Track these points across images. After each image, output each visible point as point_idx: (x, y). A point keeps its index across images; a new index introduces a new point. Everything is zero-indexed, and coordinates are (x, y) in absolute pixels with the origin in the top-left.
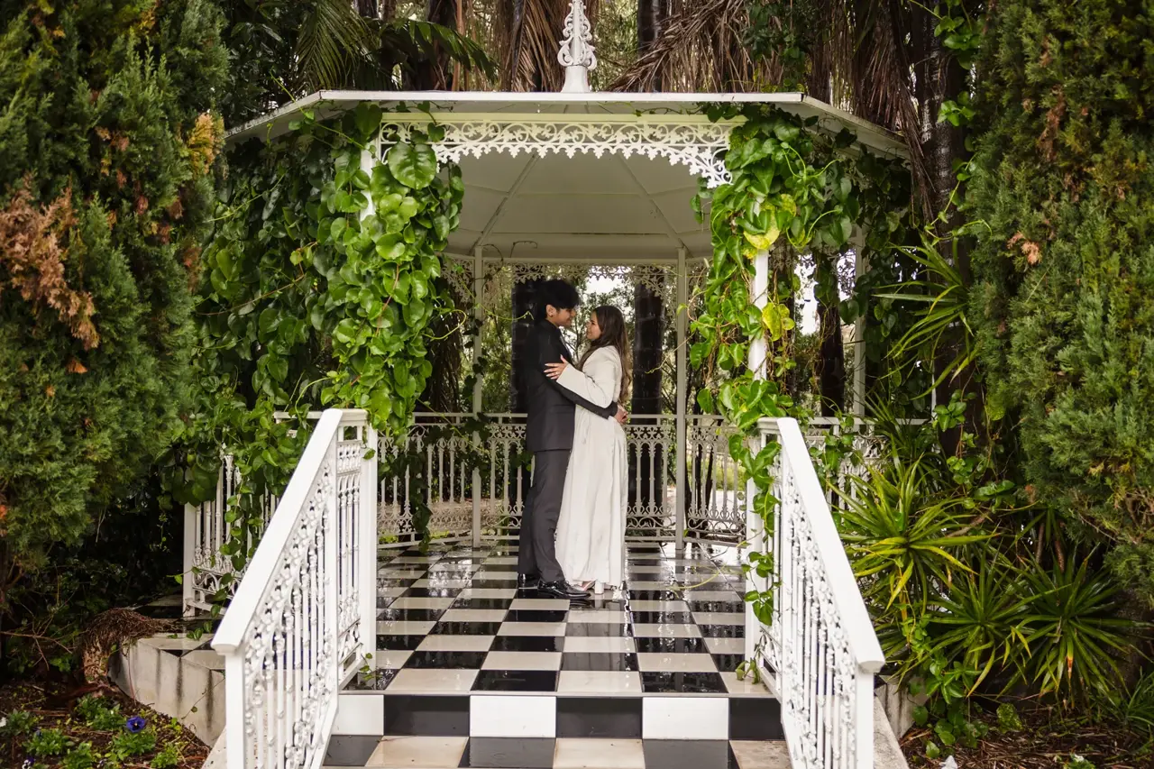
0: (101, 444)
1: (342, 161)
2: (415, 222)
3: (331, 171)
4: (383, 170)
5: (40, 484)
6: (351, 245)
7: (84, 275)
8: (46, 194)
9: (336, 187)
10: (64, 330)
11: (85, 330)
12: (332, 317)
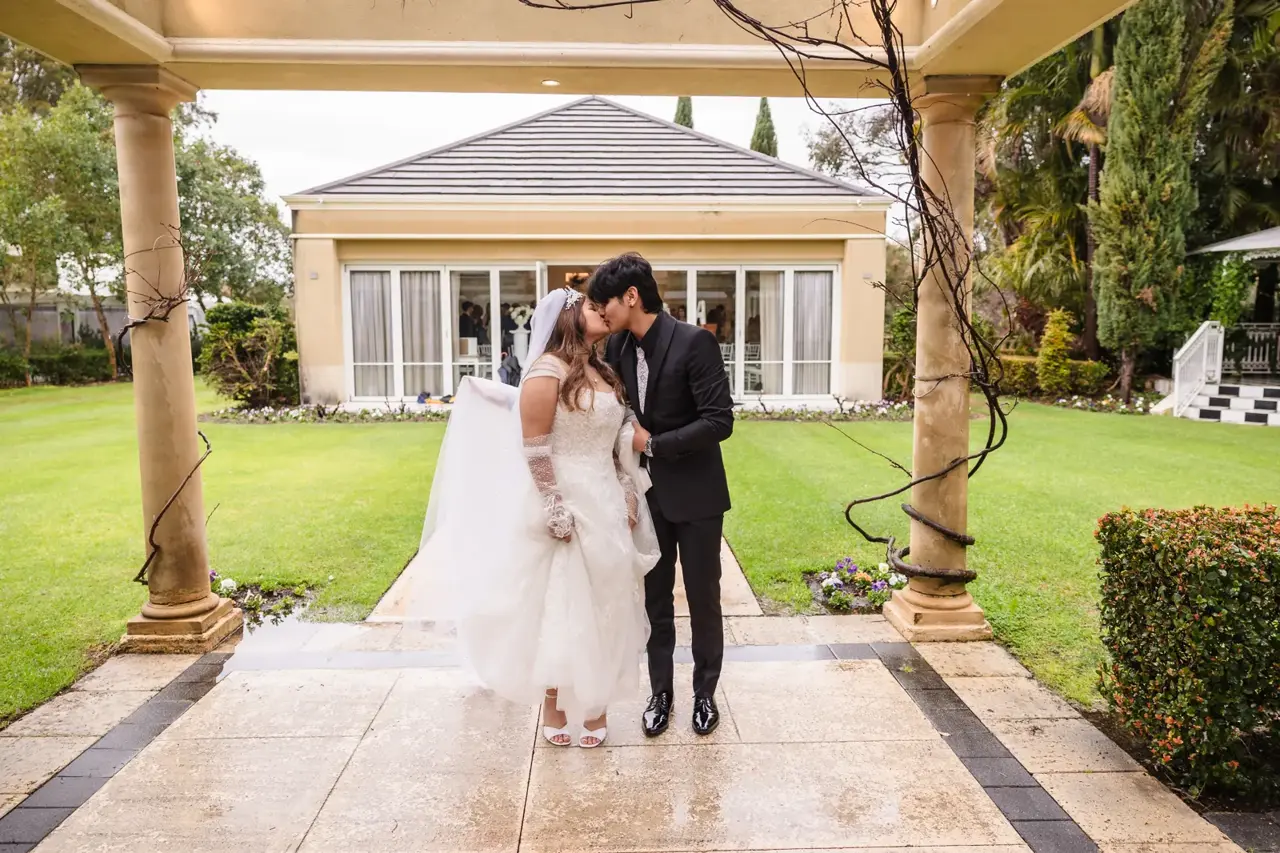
0: (1156, 328)
1: (1218, 262)
2: (1236, 276)
3: (1214, 264)
4: (1228, 264)
5: (1144, 335)
6: (1218, 283)
7: (1155, 299)
8: (1149, 286)
9: (1216, 268)
10: (1151, 308)
11: (1155, 309)
12: (1213, 300)
